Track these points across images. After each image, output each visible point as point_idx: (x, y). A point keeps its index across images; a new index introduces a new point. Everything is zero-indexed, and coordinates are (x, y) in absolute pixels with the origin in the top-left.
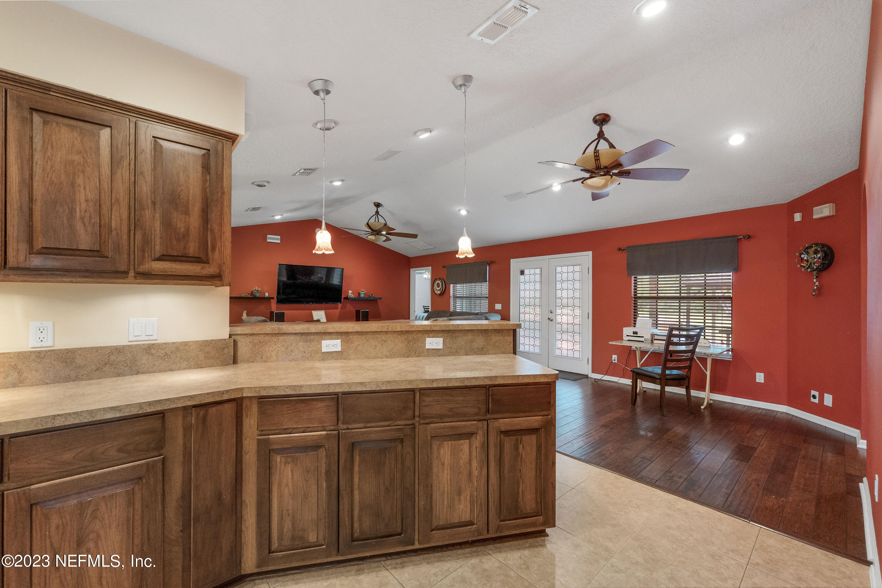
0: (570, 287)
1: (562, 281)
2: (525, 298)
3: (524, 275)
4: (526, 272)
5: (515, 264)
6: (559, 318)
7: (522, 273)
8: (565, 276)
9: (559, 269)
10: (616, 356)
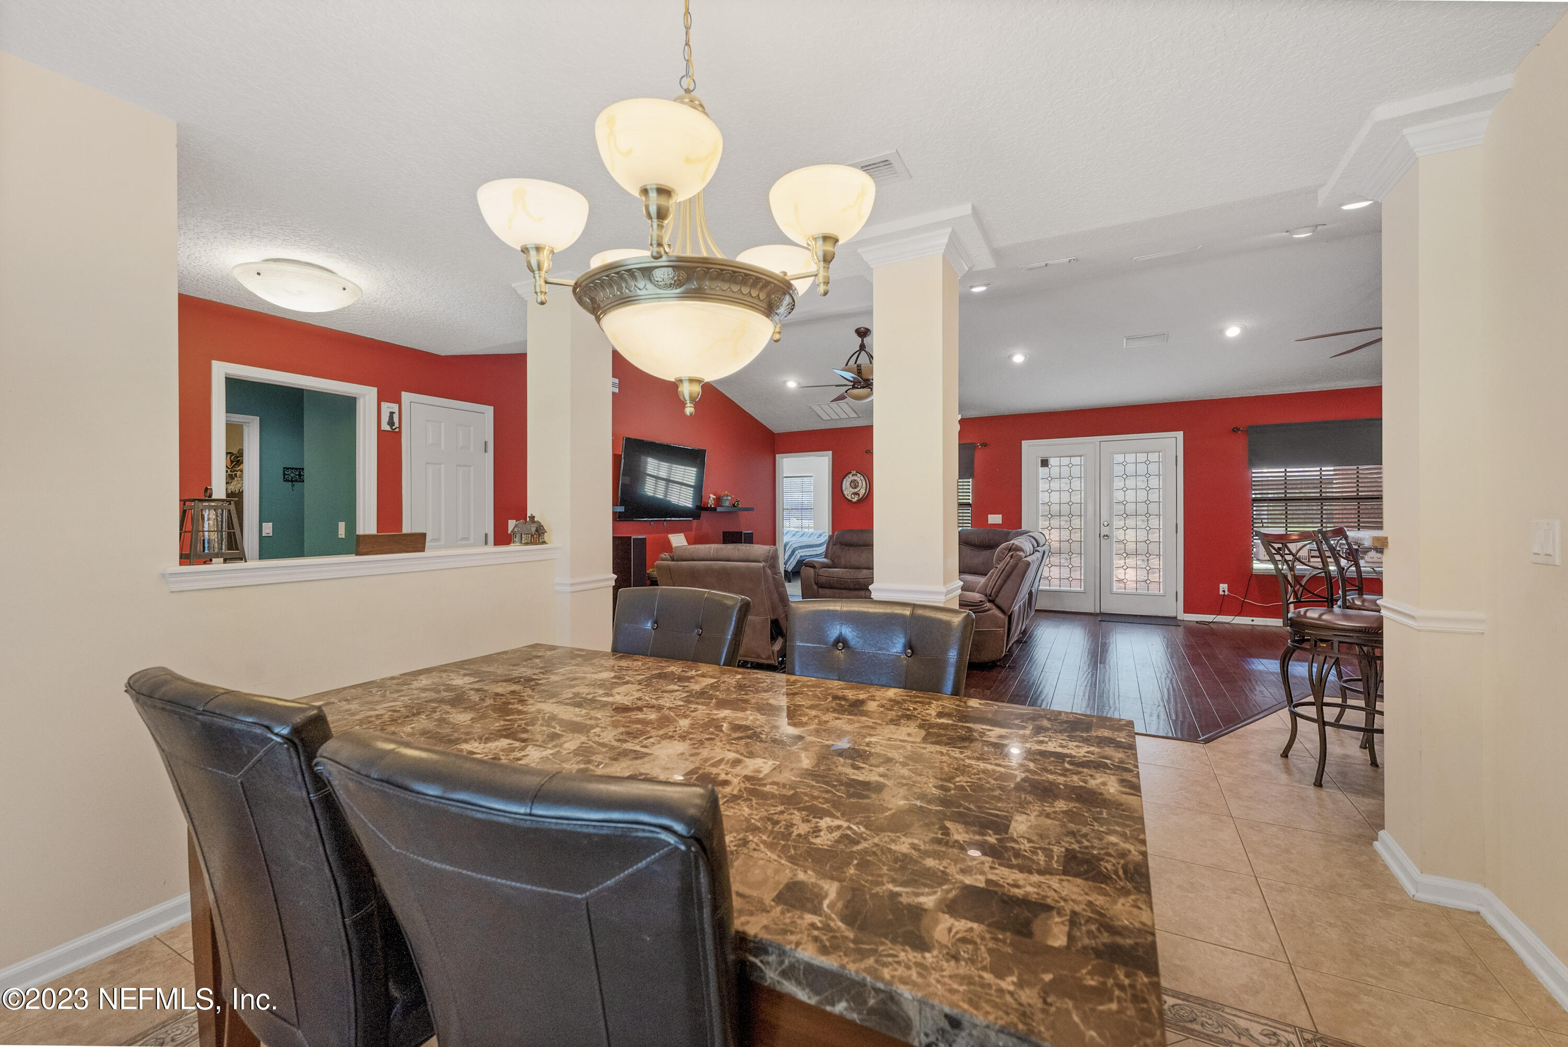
0: (1141, 485)
1: (1126, 476)
2: (1050, 504)
3: (1047, 466)
4: (1052, 461)
5: (1031, 450)
6: (1119, 535)
7: (1045, 463)
8: (1131, 469)
9: (1119, 458)
10: (1226, 586)
